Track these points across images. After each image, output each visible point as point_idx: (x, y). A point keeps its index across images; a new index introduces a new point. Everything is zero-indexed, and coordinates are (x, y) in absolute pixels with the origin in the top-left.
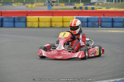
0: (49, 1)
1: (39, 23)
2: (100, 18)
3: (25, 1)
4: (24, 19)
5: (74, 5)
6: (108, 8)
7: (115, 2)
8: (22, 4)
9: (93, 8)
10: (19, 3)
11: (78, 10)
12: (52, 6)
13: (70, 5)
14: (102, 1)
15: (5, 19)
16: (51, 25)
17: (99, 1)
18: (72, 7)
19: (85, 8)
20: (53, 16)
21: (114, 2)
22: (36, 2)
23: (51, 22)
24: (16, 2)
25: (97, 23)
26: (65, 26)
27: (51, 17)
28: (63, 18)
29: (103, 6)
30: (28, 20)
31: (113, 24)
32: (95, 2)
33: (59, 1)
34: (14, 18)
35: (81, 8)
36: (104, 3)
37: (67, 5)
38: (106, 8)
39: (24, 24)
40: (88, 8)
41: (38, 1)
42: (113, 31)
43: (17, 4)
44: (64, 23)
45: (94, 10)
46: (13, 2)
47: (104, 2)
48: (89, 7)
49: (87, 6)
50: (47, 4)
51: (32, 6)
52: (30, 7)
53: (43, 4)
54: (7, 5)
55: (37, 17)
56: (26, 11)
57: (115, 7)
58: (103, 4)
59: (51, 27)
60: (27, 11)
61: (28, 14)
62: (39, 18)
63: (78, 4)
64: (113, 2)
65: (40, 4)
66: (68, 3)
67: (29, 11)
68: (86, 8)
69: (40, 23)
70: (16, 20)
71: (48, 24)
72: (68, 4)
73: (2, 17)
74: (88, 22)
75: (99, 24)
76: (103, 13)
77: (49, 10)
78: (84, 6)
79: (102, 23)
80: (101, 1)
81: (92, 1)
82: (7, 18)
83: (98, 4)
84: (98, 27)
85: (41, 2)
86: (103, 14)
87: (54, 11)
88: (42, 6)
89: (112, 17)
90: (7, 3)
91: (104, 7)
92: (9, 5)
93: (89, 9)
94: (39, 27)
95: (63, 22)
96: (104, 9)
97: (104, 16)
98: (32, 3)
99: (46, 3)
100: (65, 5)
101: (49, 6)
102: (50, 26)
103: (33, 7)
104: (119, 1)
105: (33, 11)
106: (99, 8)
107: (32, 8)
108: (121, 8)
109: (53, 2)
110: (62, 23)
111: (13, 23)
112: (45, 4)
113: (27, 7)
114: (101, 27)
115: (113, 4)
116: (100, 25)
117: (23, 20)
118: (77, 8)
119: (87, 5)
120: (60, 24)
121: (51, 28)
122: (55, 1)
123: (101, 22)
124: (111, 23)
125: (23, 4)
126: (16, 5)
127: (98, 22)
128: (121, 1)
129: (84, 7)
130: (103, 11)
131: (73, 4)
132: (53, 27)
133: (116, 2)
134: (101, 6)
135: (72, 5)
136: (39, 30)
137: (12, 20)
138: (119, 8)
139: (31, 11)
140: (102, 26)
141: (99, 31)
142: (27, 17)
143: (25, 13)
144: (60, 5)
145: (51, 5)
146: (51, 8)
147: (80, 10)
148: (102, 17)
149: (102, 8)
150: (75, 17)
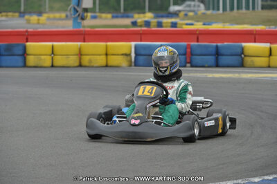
0: (76, 7)
1: (52, 58)
2: (189, 46)
3: (24, 9)
4: (21, 48)
5: (132, 17)
6: (209, 25)
7: (224, 9)
8: (17, 14)
9: (174, 25)
10: (10, 14)
11: (139, 29)
12: (83, 19)
13: (122, 17)
14: (196, 9)
16: (80, 62)
17: (188, 9)
18: (127, 21)
19: (155, 24)
20: (84, 41)
21: (221, 11)
22: (47, 10)
23: (80, 54)
24: (4, 12)
25: (182, 58)
26: (110, 63)
27: (79, 43)
28: (107, 46)
29: (197, 18)
30: (29, 51)
31: (218, 59)
32: (180, 11)
33: (100, 9)
35: (147, 24)
36: (199, 13)
37: (117, 17)
38: (204, 24)
39: (20, 59)
40: (164, 25)
41: (52, 9)
42: (217, 75)
43: (7, 16)
44: (109, 57)
45: (176, 27)
47: (198, 10)
48: (165, 20)
49: (160, 20)
50: (71, 15)
51: (39, 20)
52: (36, 22)
53: (63, 15)
55: (50, 44)
56: (25, 30)
57: (224, 22)
58: (196, 14)
59: (80, 66)
60: (27, 31)
61: (29, 38)
62: (53, 46)
63: (142, 15)
64: (218, 9)
65: (57, 15)
66: (120, 12)
67: (31, 32)
68: (160, 24)
69: (55, 57)
70: (2, 51)
71: (73, 61)
72: (120, 15)
75: (186, 58)
76: (195, 34)
77: (75, 29)
78: (156, 20)
79: (194, 57)
80: (192, 8)
81: (173, 8)
83: (186, 15)
84: (185, 66)
85: (59, 10)
86: (196, 36)
87: (88, 31)
88: (61, 19)
89: (214, 44)
91: (198, 21)
93: (166, 27)
94: (52, 66)
95: (107, 55)
96: (199, 26)
97: (198, 41)
98: (40, 14)
99: (68, 13)
100: (113, 17)
101: (75, 19)
102: (77, 64)
103: (41, 22)
104: (232, 9)
105: (40, 30)
106: (187, 24)
107: (38, 23)
108: (238, 24)
109: (86, 10)
110: (104, 57)
112: (67, 16)
113: (28, 21)
114: (192, 66)
115: (220, 14)
116: (188, 61)
117: (19, 51)
118: (139, 24)
119: (162, 17)
120: (101, 60)
121: (80, 68)
122: (90, 9)
123: (192, 55)
124: (213, 57)
125: (20, 16)
126: (3, 18)
127: (185, 55)
128: (238, 8)
129: (154, 21)
130: (196, 31)
131: (130, 14)
132: (85, 67)
133: (226, 10)
134: (191, 18)
135: (128, 17)
136: (53, 72)
138: (232, 24)
139: (35, 30)
140: (194, 63)
141: (186, 75)
142: (28, 44)
143: (23, 35)
144: (101, 18)
145: (79, 18)
146: (79, 23)
147: (145, 28)
148: (194, 44)
149: (196, 23)
150: (133, 44)
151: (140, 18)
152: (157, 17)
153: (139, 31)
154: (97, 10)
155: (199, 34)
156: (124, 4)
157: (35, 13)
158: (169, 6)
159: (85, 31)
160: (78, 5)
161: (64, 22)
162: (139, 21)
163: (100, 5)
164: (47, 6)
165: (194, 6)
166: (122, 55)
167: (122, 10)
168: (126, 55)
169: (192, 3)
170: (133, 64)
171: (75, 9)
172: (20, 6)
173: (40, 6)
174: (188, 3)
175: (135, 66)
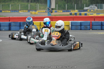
0: (49, 8)
1: (40, 27)
2: (91, 22)
3: (30, 9)
5: (70, 12)
6: (99, 14)
8: (27, 11)
9: (86, 14)
10: (24, 11)
11: (73, 16)
12: (51, 12)
13: (66, 12)
14: (94, 8)
15: (13, 24)
17: (91, 8)
18: (68, 13)
19: (79, 14)
20: (52, 21)
21: (103, 9)
22: (38, 9)
24: (22, 10)
25: (89, 27)
32: (88, 9)
33: (58, 9)
34: (20, 23)
35: (76, 14)
36: (95, 10)
37: (64, 12)
38: (97, 14)
40: (82, 14)
41: (40, 9)
42: (102, 33)
43: (23, 11)
45: (86, 15)
46: (20, 9)
47: (95, 9)
49: (81, 12)
50: (47, 11)
51: (35, 13)
53: (44, 11)
54: (15, 12)
55: (39, 22)
58: (94, 10)
62: (40, 23)
63: (74, 11)
64: (102, 9)
65: (42, 11)
68: (80, 14)
70: (21, 25)
72: (65, 11)
73: (10, 22)
74: (81, 25)
78: (79, 13)
79: (93, 26)
80: (93, 8)
81: (85, 8)
82: (14, 23)
83: (90, 11)
84: (90, 30)
85: (43, 9)
86: (94, 18)
89: (101, 21)
90: (15, 10)
91: (94, 13)
92: (17, 12)
93: (83, 15)
96: (95, 15)
97: (94, 21)
98: (36, 11)
100: (63, 12)
101: (49, 12)
103: (36, 14)
105: (35, 17)
106: (90, 14)
107: (35, 14)
109: (53, 9)
111: (19, 27)
112: (46, 11)
113: (31, 13)
114: (92, 30)
116: (91, 28)
118: (72, 14)
119: (81, 11)
123: (92, 26)
124: (100, 26)
125: (28, 12)
126: (22, 12)
127: (90, 25)
129: (78, 13)
130: (94, 16)
131: (69, 11)
134: (92, 12)
135: (68, 11)
137: (18, 24)
140: (93, 29)
141: (90, 33)
144: (58, 12)
145: (50, 12)
146: (50, 14)
148: (93, 21)
149: (94, 14)
150: (70, 21)
151: (73, 12)
152: (79, 11)
153: (73, 17)
154: (57, 9)
155: (95, 18)
156: (67, 7)
157: (33, 10)
158: (84, 7)
159: (52, 17)
160: (50, 7)
161: (45, 13)
162: (73, 13)
163: (58, 7)
164: (38, 8)
165: (93, 7)
166: (66, 26)
167: (66, 9)
168: (68, 26)
169: (93, 6)
170: (70, 29)
171: (48, 8)
172: (28, 8)
173: (36, 8)
174: (91, 6)
175: (71, 30)
